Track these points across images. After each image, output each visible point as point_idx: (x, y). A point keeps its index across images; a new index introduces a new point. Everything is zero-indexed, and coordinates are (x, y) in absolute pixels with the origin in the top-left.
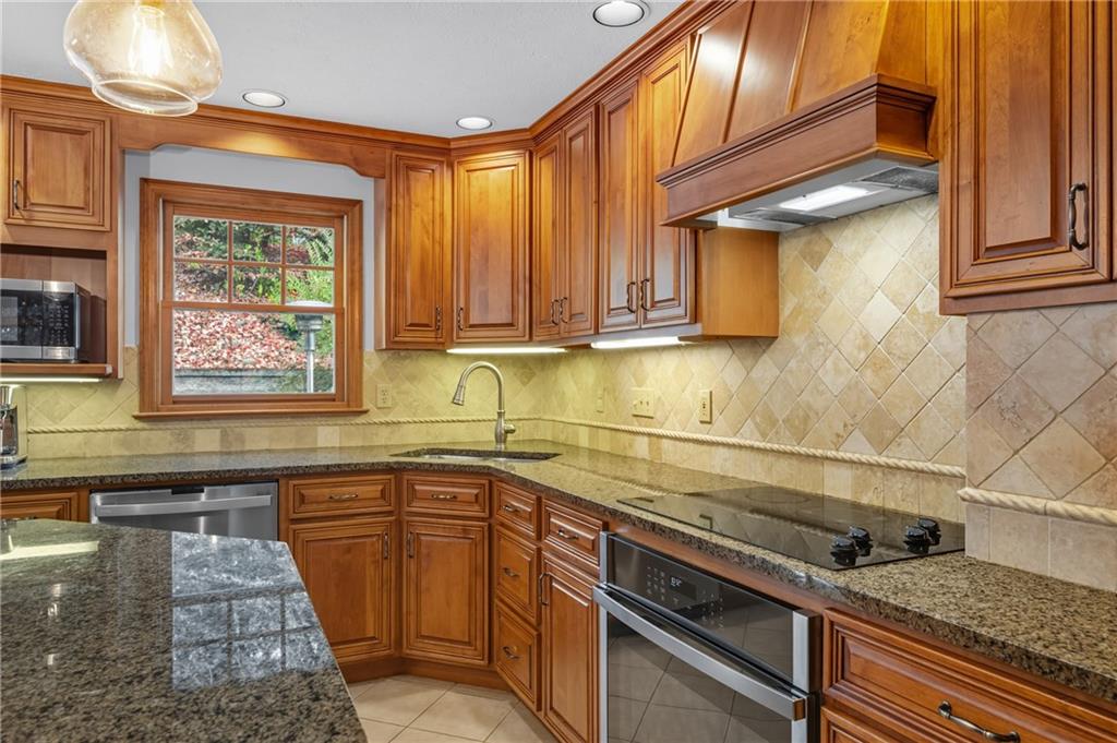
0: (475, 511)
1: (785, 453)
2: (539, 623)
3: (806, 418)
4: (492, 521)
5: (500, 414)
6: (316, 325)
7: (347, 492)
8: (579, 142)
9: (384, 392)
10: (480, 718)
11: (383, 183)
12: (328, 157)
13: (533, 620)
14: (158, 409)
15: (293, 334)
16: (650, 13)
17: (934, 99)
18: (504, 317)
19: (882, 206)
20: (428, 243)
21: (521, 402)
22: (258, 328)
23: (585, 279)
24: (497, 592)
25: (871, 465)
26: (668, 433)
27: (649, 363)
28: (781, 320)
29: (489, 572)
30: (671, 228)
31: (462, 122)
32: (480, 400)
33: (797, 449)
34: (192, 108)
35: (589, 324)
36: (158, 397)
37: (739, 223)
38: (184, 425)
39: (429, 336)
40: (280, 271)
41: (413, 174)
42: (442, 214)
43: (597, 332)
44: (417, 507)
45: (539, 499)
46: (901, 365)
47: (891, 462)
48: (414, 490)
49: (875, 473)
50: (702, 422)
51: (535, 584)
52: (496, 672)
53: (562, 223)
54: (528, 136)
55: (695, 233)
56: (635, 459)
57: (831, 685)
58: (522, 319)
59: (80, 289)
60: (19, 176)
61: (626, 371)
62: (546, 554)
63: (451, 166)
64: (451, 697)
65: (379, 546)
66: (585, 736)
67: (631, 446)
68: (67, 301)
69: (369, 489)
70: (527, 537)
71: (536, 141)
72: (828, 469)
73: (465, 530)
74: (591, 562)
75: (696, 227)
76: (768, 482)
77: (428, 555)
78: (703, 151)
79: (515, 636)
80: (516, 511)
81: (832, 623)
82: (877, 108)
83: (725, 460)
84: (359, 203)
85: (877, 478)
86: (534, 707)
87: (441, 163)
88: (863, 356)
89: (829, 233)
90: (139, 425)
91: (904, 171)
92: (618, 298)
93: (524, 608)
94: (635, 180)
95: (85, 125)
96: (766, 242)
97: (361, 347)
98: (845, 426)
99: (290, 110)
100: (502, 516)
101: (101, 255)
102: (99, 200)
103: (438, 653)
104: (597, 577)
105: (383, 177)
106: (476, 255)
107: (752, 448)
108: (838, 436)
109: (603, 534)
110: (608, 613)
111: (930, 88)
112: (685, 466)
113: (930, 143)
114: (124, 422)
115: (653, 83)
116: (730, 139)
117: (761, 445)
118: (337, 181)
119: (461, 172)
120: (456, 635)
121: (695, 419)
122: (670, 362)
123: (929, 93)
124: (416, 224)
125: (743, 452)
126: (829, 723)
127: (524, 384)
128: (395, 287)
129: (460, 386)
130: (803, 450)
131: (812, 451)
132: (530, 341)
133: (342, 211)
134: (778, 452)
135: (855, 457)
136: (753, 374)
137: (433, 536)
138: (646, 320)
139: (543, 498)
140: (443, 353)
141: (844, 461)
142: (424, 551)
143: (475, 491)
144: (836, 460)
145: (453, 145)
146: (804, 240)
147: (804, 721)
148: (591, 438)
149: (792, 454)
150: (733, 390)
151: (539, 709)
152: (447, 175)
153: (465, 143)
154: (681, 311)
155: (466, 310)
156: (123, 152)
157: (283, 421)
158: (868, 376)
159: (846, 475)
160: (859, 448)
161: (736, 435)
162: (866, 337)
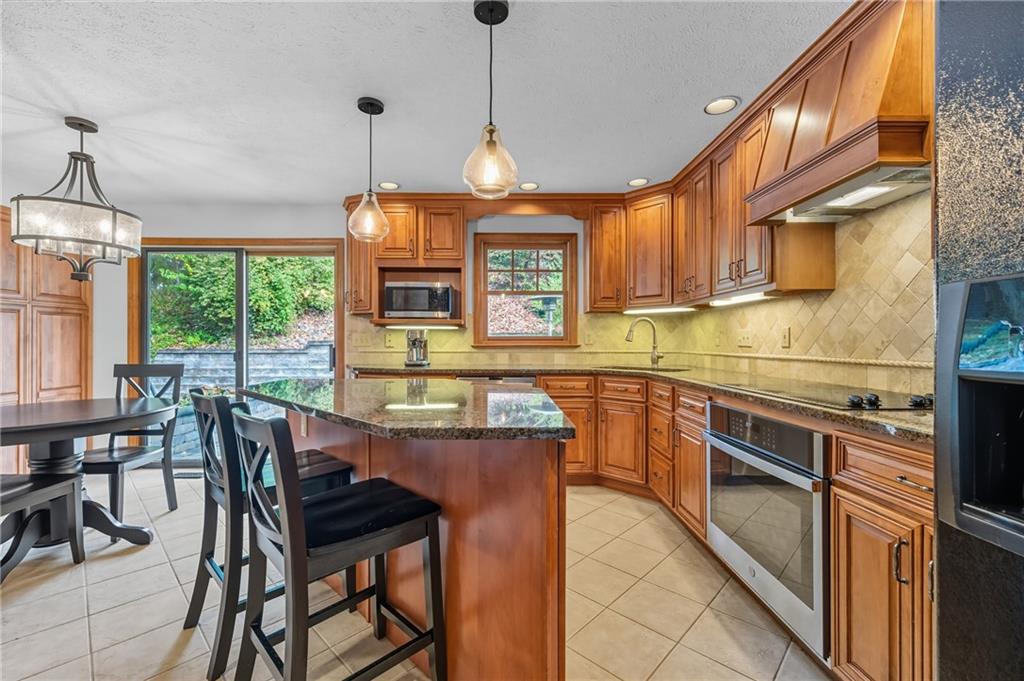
0: (638, 398)
1: (840, 363)
2: (674, 458)
3: (855, 340)
4: (648, 404)
5: (654, 348)
6: (552, 306)
7: (570, 384)
8: (701, 184)
9: (589, 336)
10: (640, 510)
11: (588, 222)
12: (559, 211)
13: (670, 456)
14: (483, 343)
15: (541, 313)
16: (741, 101)
17: (928, 123)
18: (657, 291)
19: (908, 196)
20: (612, 253)
21: (667, 342)
22: (523, 311)
23: (704, 263)
24: (650, 443)
25: (901, 367)
26: (760, 355)
27: (749, 313)
28: (838, 278)
29: (646, 431)
30: (756, 227)
31: (632, 183)
32: (642, 339)
33: (847, 360)
34: (506, 194)
35: (706, 290)
36: (481, 337)
37: (803, 219)
38: (493, 351)
39: (613, 304)
40: (535, 280)
41: (604, 216)
42: (620, 236)
43: (711, 295)
44: (606, 394)
45: (673, 389)
46: (923, 300)
47: (916, 364)
48: (604, 386)
49: (904, 372)
50: (784, 347)
51: (671, 433)
52: (650, 489)
53: (691, 233)
54: (671, 185)
55: (772, 229)
56: (740, 373)
57: (837, 473)
58: (667, 292)
59: (451, 286)
60: (428, 237)
61: (734, 320)
62: (678, 418)
63: (625, 208)
64: (625, 499)
65: (585, 414)
66: (698, 517)
67: (737, 365)
68: (446, 291)
69: (580, 384)
70: (667, 410)
71: (674, 188)
72: (871, 371)
73: (632, 408)
74: (701, 419)
75: (772, 225)
76: (828, 382)
77: (612, 421)
78: (774, 176)
79: (660, 467)
80: (661, 396)
81: (837, 438)
82: (880, 137)
83: (799, 370)
84: (576, 234)
85: (906, 375)
86: (670, 505)
87: (620, 208)
88: (895, 296)
89: (871, 219)
90: (474, 350)
91: (912, 171)
92: (724, 273)
93: (665, 450)
94: (734, 203)
95: (454, 211)
96: (826, 230)
97: (577, 312)
98: (883, 342)
99: (542, 190)
100: (654, 400)
101: (458, 270)
102: (458, 245)
103: (617, 474)
104: (704, 426)
105: (588, 219)
106: (640, 257)
107: (817, 361)
108: (878, 349)
109: (708, 403)
110: (711, 446)
111: (924, 117)
112: (773, 375)
113: (925, 151)
114: (468, 348)
115: (746, 142)
116: (789, 167)
117: (824, 359)
118: (564, 224)
119: (631, 211)
120: (627, 466)
121: (779, 346)
122: (763, 312)
123: (923, 120)
124: (606, 243)
125: (811, 364)
126: (835, 494)
127: (670, 332)
128: (595, 278)
129: (630, 331)
130: (853, 360)
131: (859, 361)
132: (672, 303)
133: (566, 241)
134: (835, 362)
135: (890, 362)
136: (818, 315)
137: (615, 410)
138: (741, 284)
139: (676, 387)
140: (620, 313)
141: (881, 365)
142: (610, 418)
143: (638, 387)
144: (876, 365)
145: (627, 197)
146: (853, 225)
147: (820, 494)
148: (712, 362)
149: (845, 363)
150: (804, 325)
151: (674, 506)
152: (623, 213)
153: (633, 195)
154: (762, 276)
155: (634, 288)
156: (467, 221)
157: (538, 350)
158: (900, 308)
159: (883, 374)
160: (893, 356)
161: (806, 354)
162: (898, 284)
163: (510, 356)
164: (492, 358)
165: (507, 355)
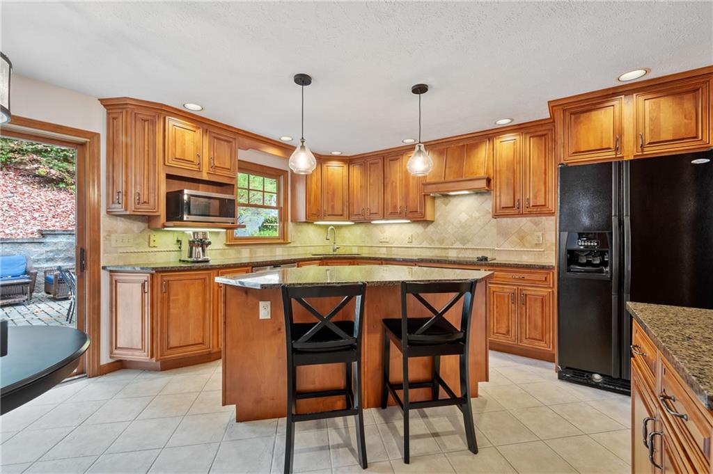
1: (436, 248)
3: (443, 240)
5: (333, 244)
14: (234, 243)
18: (340, 213)
20: (316, 188)
23: (378, 203)
25: (461, 248)
26: (394, 246)
27: (386, 228)
28: (436, 217)
33: (440, 247)
35: (380, 216)
38: (239, 247)
39: (316, 218)
42: (319, 179)
46: (469, 227)
50: (409, 242)
54: (348, 159)
56: (380, 254)
58: (346, 213)
60: (212, 156)
63: (321, 163)
67: (378, 251)
71: (350, 160)
72: (450, 250)
82: (486, 181)
84: (287, 172)
85: (463, 251)
88: (459, 225)
89: (451, 199)
90: (226, 248)
97: (288, 221)
98: (454, 240)
102: (234, 167)
107: (426, 248)
108: (452, 243)
114: (222, 246)
115: (409, 157)
116: (446, 179)
117: (429, 247)
119: (324, 167)
121: (406, 242)
124: (313, 182)
130: (443, 247)
131: (445, 247)
132: (348, 220)
133: (281, 174)
134: (434, 248)
136: (427, 230)
141: (454, 248)
144: (452, 248)
145: (322, 157)
150: (419, 234)
152: (320, 166)
157: (268, 246)
158: (461, 230)
159: (455, 251)
160: (458, 245)
161: (420, 244)
162: (460, 222)
163: (251, 251)
164: (239, 252)
165: (248, 250)
